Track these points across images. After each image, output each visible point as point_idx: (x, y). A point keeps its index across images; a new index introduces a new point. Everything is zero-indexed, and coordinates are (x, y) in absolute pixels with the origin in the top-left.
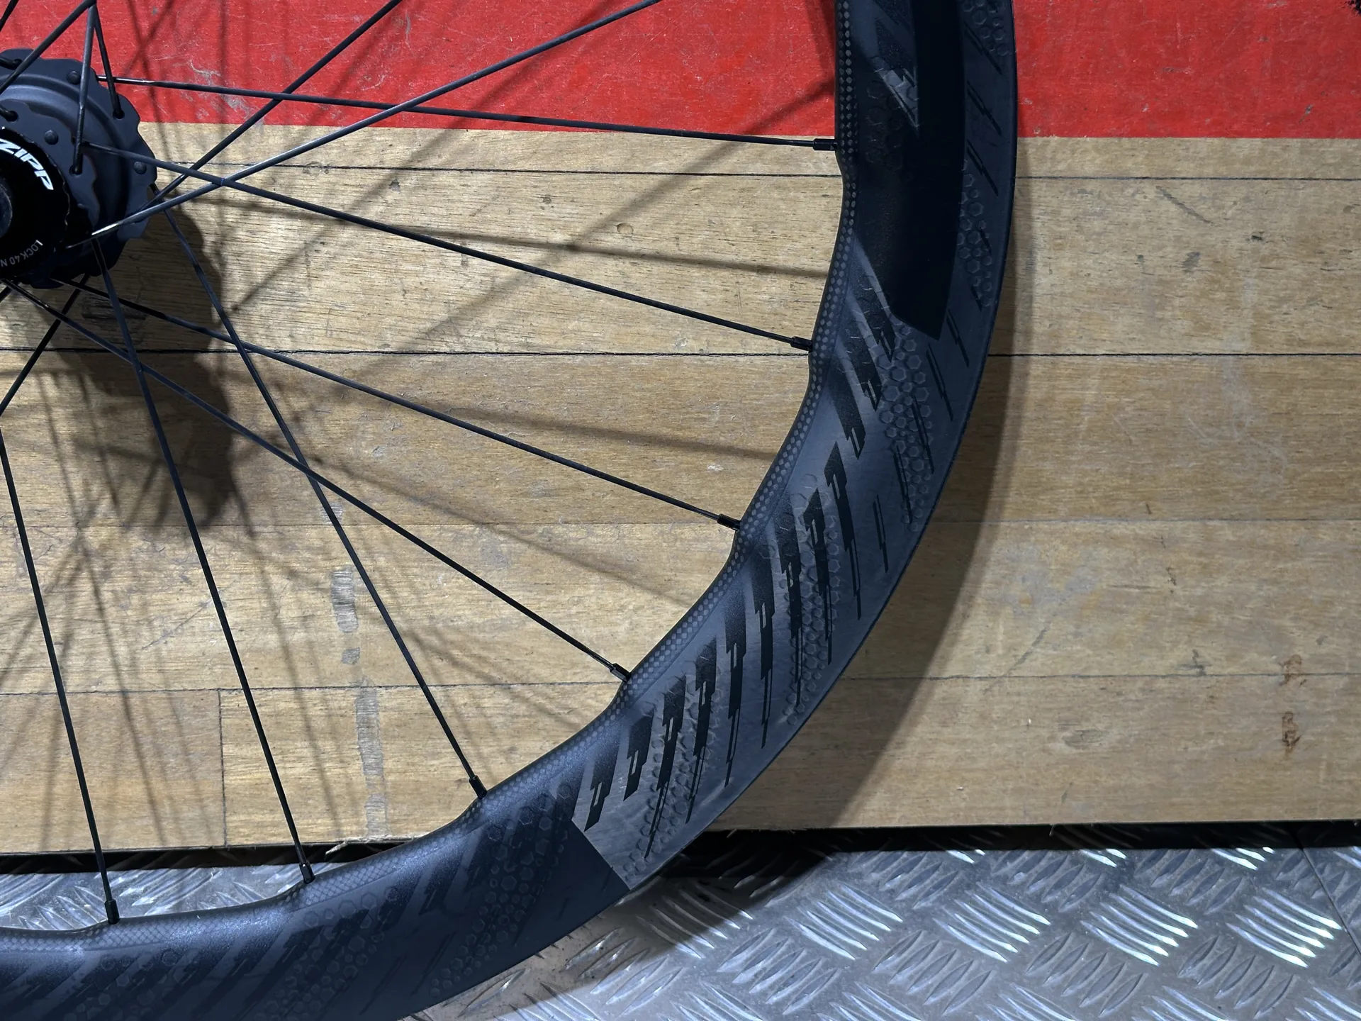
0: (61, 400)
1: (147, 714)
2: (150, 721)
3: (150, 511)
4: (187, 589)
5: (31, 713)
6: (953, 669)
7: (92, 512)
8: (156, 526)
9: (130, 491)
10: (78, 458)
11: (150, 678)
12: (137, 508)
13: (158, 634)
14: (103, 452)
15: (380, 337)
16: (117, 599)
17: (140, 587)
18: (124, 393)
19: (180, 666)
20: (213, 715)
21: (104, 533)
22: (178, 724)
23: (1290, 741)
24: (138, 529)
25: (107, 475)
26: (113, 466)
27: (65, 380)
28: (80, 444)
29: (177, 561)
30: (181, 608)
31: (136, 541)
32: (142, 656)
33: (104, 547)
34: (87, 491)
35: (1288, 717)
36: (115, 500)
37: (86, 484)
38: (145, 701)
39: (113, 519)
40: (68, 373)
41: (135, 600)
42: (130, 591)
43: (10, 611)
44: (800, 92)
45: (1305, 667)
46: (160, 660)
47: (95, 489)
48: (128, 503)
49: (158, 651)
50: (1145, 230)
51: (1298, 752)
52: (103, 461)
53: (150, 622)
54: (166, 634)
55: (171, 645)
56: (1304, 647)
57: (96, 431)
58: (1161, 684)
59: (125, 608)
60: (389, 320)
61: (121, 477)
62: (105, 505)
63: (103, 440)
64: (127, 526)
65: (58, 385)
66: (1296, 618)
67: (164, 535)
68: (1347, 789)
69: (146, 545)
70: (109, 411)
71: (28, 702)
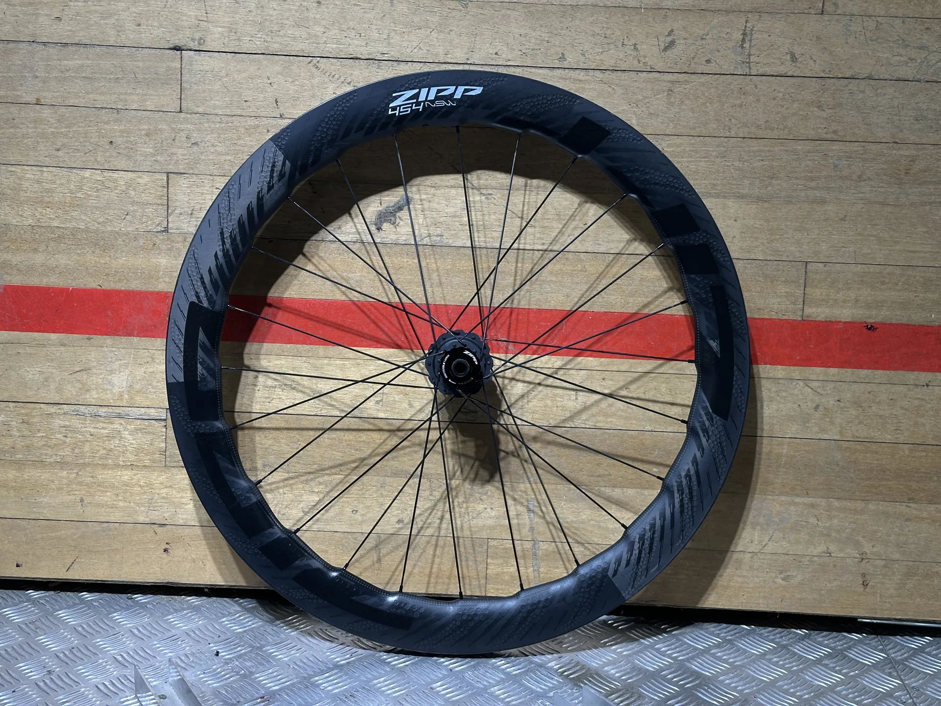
0: (449, 438)
1: (465, 545)
2: (465, 548)
3: (472, 476)
4: (481, 502)
5: (428, 542)
6: (740, 548)
7: (454, 475)
8: (473, 481)
9: (467, 468)
10: (452, 457)
11: (467, 533)
12: (469, 473)
13: (471, 518)
14: (460, 455)
15: (548, 421)
16: (459, 505)
17: (466, 501)
18: (468, 437)
19: (476, 529)
20: (485, 547)
21: (457, 482)
22: (474, 550)
23: (865, 584)
24: (468, 481)
25: (460, 463)
26: (463, 460)
27: (451, 431)
28: (453, 452)
29: (479, 493)
30: (479, 509)
31: (467, 485)
32: (465, 525)
33: (457, 487)
34: (454, 467)
35: (864, 575)
36: (462, 471)
37: (454, 465)
38: (464, 541)
39: (460, 478)
40: (452, 429)
41: (464, 505)
42: (463, 502)
43: (426, 507)
44: (685, 349)
45: (868, 556)
46: (470, 527)
47: (456, 468)
48: (466, 473)
49: (470, 523)
50: (800, 397)
51: (868, 589)
52: (460, 458)
53: (468, 513)
54: (473, 518)
55: (474, 522)
56: (867, 548)
57: (458, 448)
58: (815, 559)
59: (461, 508)
60: (552, 416)
61: (465, 464)
62: (458, 473)
63: (460, 451)
64: (464, 480)
65: (449, 433)
66: (864, 537)
67: (476, 484)
68: (888, 605)
69: (470, 487)
70: (463, 442)
71: (427, 539)
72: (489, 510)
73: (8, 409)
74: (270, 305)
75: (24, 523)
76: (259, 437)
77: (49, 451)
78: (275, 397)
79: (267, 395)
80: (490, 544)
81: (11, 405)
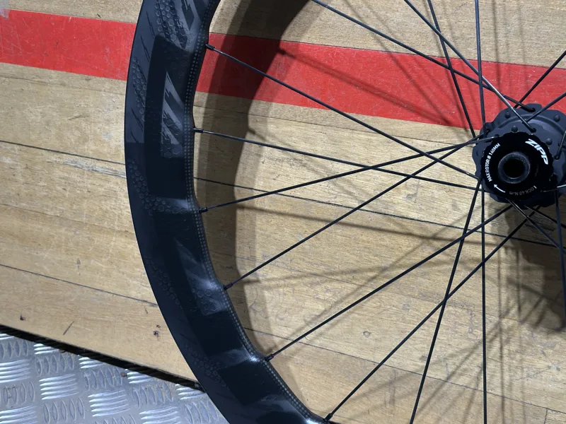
0: (506, 259)
1: (512, 411)
2: (512, 414)
3: (534, 318)
4: (543, 358)
5: (460, 394)
7: (508, 312)
8: (535, 325)
9: (527, 307)
10: (507, 287)
11: (516, 394)
12: (530, 313)
13: (525, 375)
14: (519, 286)
16: (509, 354)
17: (522, 351)
18: (535, 263)
19: (532, 392)
20: (542, 420)
21: (511, 323)
22: (525, 419)
24: (526, 325)
25: (519, 297)
26: (522, 294)
27: (510, 251)
28: (510, 281)
29: (541, 344)
30: (538, 366)
31: (525, 330)
32: (515, 383)
33: (510, 329)
34: (508, 301)
36: (520, 309)
37: (508, 299)
38: (512, 404)
39: (516, 317)
40: (512, 249)
41: (518, 356)
42: (517, 352)
43: (462, 347)
46: (523, 388)
47: (512, 302)
48: (525, 312)
49: (523, 383)
52: (518, 291)
53: (522, 368)
54: (528, 376)
55: (530, 382)
57: (518, 277)
59: (512, 359)
61: (525, 299)
62: (514, 311)
63: (521, 281)
64: (522, 322)
65: (506, 253)
67: (538, 331)
69: (528, 333)
70: (527, 269)
71: (460, 389)
72: (554, 371)
73: (13, 151)
74: (283, 53)
75: (27, 276)
76: (260, 220)
77: (50, 203)
78: (281, 173)
79: (272, 170)
80: (549, 416)
81: (17, 147)
